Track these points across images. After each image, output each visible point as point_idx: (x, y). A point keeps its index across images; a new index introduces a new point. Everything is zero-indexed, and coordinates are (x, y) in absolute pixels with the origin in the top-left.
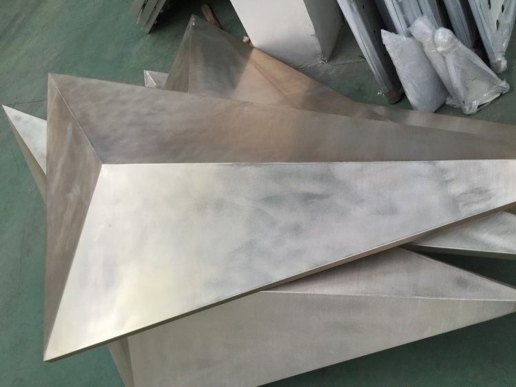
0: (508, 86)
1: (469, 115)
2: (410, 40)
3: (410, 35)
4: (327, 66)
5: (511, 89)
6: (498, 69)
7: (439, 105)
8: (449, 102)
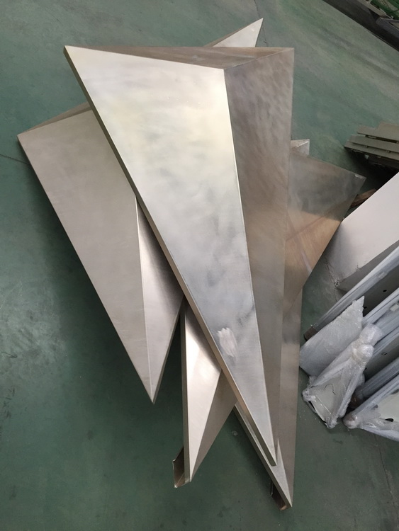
0: (332, 426)
1: (302, 396)
2: (360, 327)
3: (363, 327)
4: (333, 287)
5: (330, 431)
6: (348, 419)
7: (307, 371)
8: (311, 379)
